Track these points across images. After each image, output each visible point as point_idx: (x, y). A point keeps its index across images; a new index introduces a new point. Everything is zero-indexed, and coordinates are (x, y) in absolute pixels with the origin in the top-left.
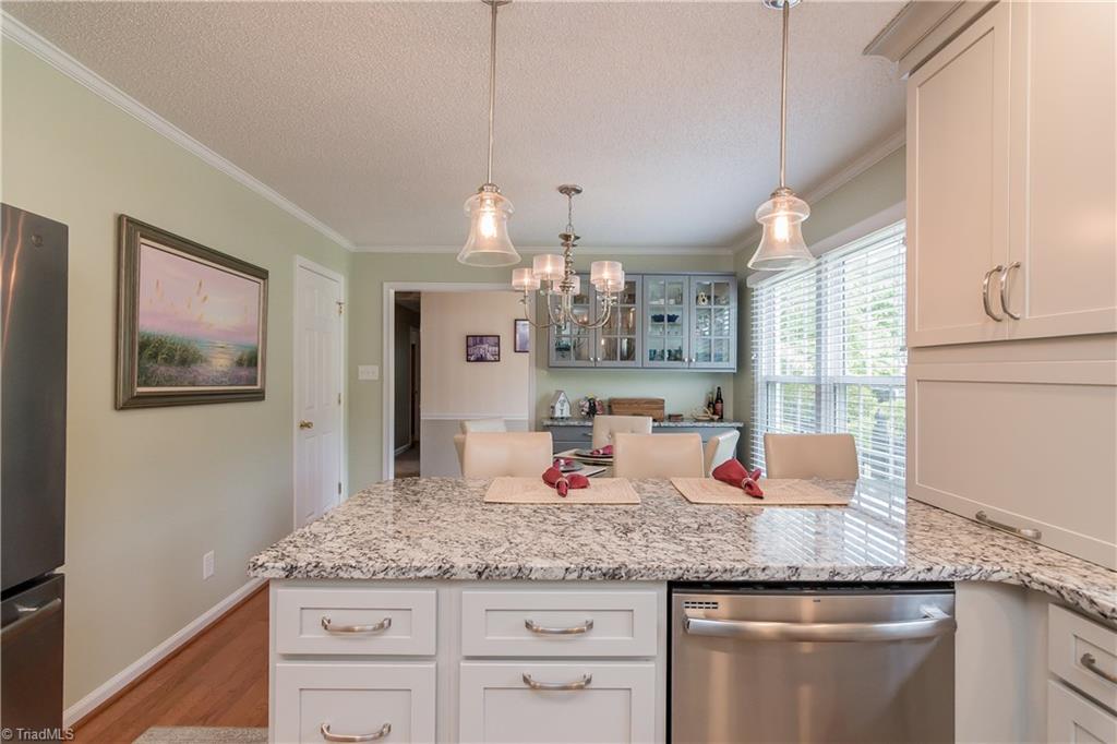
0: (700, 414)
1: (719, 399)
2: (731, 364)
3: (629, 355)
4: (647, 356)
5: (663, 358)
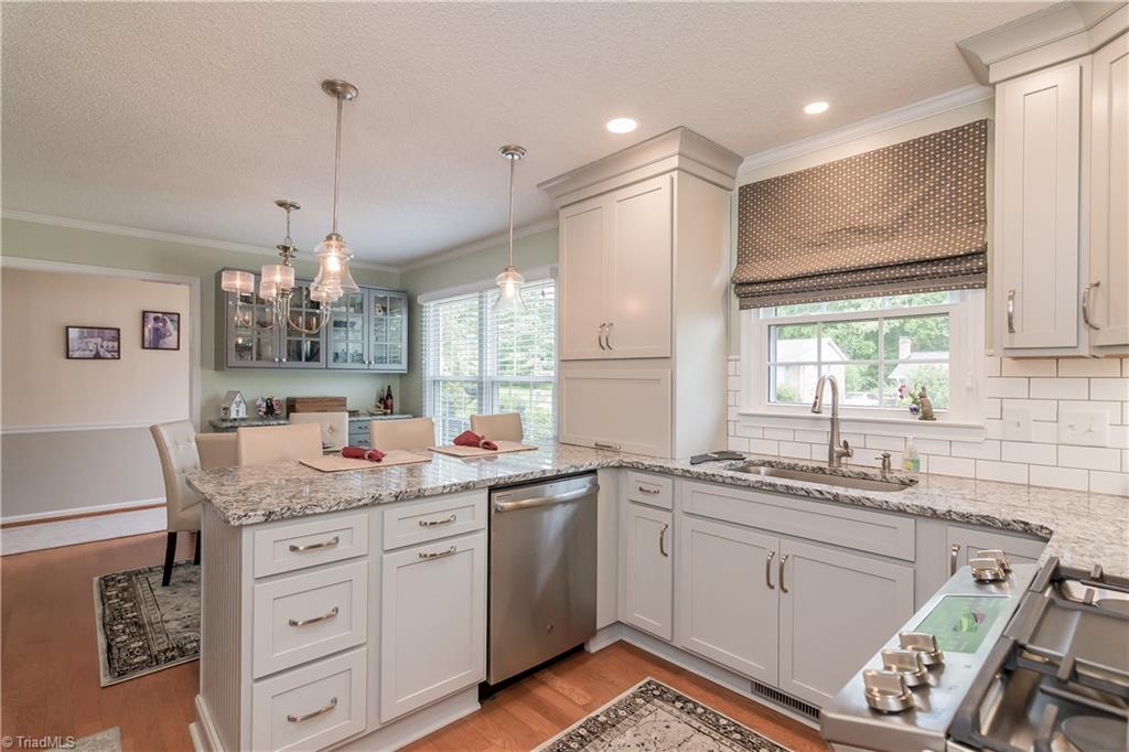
0: (373, 410)
1: (389, 396)
2: (403, 367)
3: (314, 355)
4: (331, 357)
5: (346, 361)
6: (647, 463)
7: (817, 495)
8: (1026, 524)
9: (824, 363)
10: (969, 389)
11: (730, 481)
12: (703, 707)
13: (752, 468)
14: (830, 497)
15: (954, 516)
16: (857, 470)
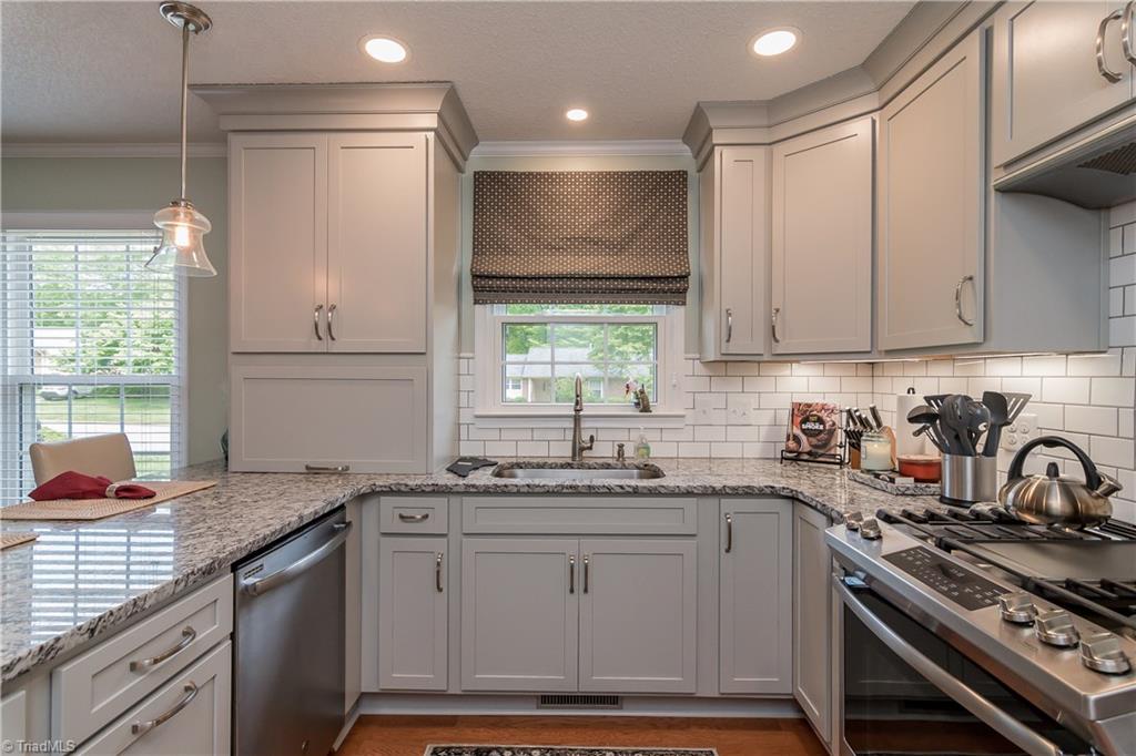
6: (411, 483)
7: (618, 490)
8: (772, 487)
9: (557, 363)
10: (675, 386)
11: (526, 489)
12: (508, 749)
13: (506, 472)
14: (631, 490)
15: (728, 490)
16: (600, 461)
